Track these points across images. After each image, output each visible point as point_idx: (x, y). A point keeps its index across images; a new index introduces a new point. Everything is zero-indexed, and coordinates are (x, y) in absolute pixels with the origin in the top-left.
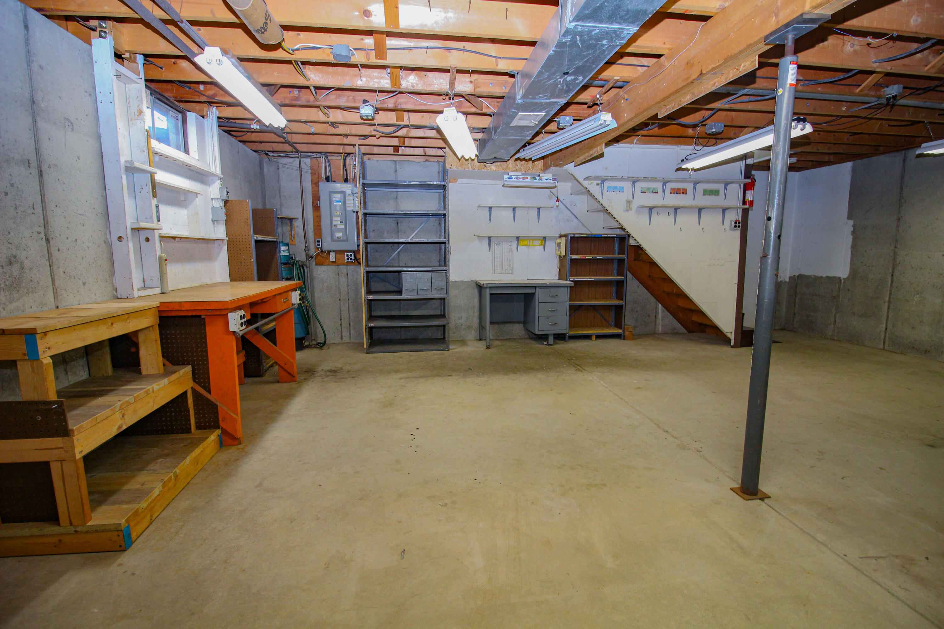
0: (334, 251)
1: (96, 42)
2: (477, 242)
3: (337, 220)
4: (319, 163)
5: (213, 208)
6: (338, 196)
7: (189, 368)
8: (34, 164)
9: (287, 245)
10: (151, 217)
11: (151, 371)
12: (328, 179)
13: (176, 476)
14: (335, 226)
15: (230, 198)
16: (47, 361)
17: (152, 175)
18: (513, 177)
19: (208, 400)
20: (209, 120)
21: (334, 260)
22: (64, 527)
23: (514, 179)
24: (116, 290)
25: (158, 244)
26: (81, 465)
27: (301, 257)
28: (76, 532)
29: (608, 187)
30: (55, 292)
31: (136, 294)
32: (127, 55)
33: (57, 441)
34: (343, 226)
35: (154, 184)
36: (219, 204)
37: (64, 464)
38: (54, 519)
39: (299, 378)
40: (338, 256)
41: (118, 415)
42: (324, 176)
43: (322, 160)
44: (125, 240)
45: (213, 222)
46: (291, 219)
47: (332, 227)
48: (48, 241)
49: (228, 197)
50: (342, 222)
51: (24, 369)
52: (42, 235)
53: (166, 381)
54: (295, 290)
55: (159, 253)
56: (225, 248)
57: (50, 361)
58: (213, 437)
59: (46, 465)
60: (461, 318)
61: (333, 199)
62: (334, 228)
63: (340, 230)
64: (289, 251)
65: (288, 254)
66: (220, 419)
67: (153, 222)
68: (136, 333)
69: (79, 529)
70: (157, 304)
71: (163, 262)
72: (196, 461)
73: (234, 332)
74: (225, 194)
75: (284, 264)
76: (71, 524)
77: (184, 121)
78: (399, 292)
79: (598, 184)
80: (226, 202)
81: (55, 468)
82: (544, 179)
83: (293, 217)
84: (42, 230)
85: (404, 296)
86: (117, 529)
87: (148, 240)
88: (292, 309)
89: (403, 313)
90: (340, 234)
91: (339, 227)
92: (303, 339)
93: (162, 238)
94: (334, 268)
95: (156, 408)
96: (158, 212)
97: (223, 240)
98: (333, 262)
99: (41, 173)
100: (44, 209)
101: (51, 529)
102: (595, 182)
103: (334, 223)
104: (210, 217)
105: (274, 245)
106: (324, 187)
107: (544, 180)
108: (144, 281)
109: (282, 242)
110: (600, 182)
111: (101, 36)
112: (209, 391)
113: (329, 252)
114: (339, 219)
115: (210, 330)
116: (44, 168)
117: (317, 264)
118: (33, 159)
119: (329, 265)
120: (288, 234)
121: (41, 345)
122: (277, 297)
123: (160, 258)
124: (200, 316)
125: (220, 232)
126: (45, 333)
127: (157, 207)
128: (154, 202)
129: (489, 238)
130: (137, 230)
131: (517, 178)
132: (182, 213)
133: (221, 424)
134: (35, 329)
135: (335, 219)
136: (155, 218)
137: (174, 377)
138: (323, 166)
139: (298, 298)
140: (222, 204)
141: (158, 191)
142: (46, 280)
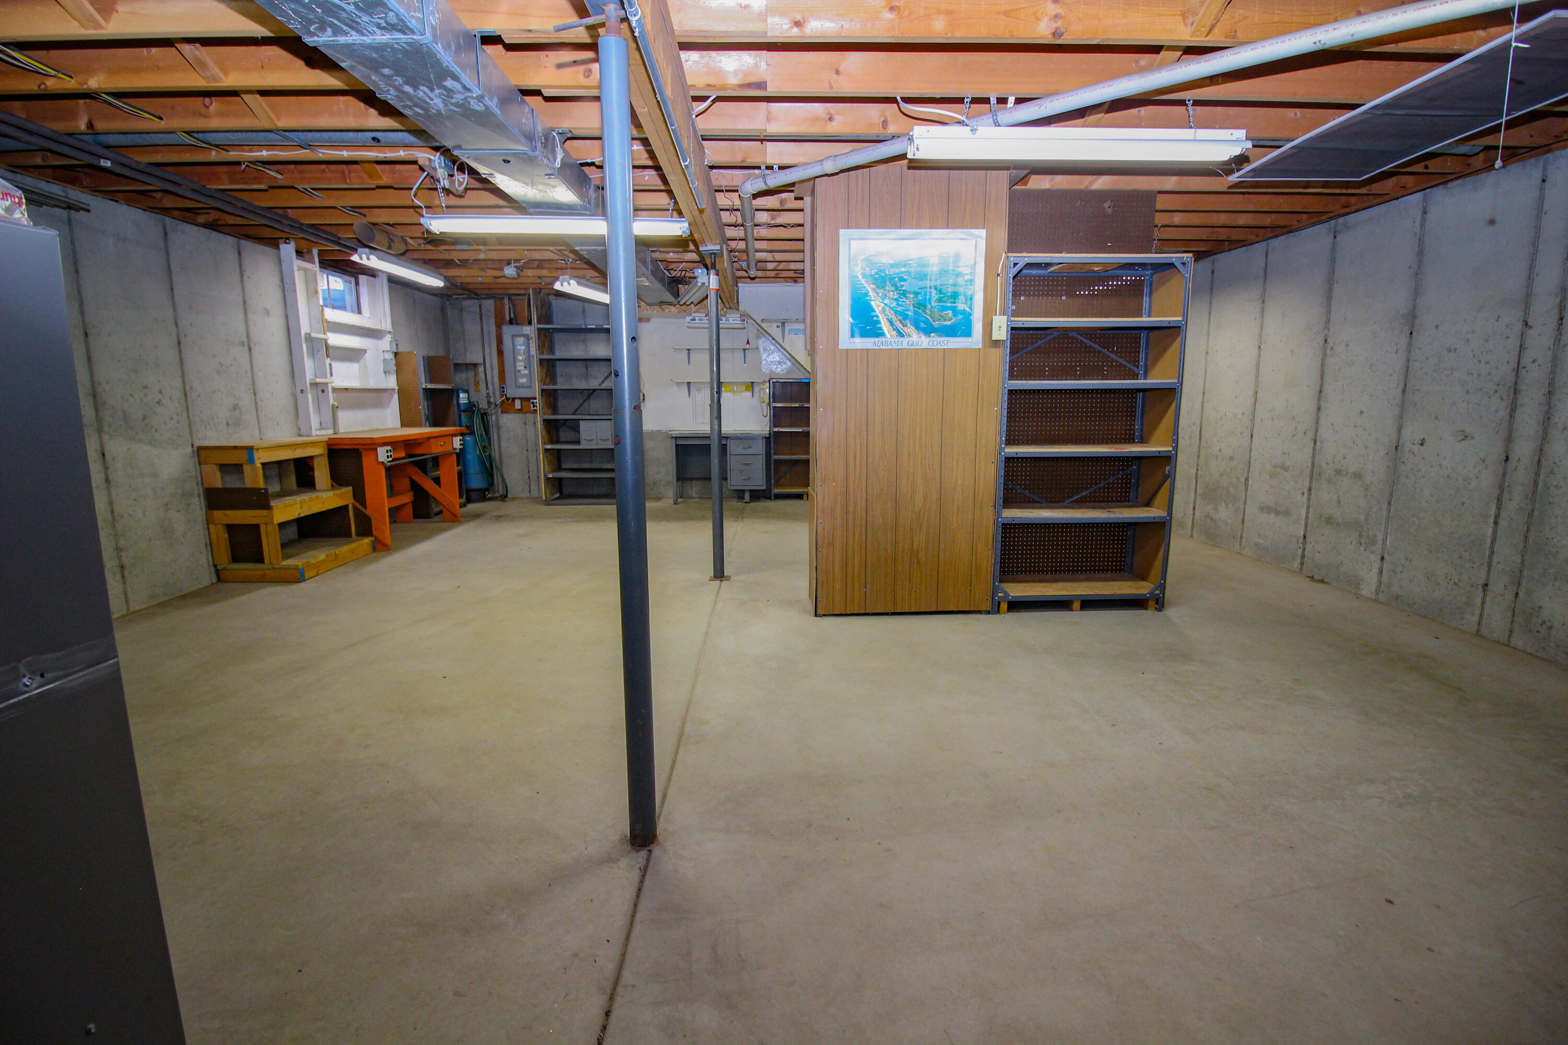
0: (519, 398)
1: (283, 247)
2: (675, 388)
3: (520, 366)
4: (503, 305)
5: (385, 360)
6: (521, 340)
7: (350, 488)
8: (246, 344)
9: (467, 391)
10: (326, 373)
11: (323, 487)
12: (511, 322)
13: (336, 555)
14: (519, 371)
15: (400, 350)
16: (259, 465)
17: (326, 341)
18: (697, 318)
19: (364, 513)
20: (380, 279)
21: (520, 408)
22: (267, 565)
23: (697, 321)
24: (300, 430)
25: (331, 395)
26: (277, 527)
27: (483, 405)
28: (274, 568)
29: (790, 330)
30: (260, 428)
31: (314, 434)
32: (305, 250)
33: (264, 512)
34: (526, 372)
35: (327, 347)
36: (390, 356)
37: (268, 526)
38: (261, 560)
39: (462, 519)
40: (524, 403)
41: (298, 506)
42: (507, 318)
43: (506, 301)
44: (305, 393)
45: (385, 373)
46: (475, 365)
47: (516, 372)
48: (255, 394)
49: (397, 349)
50: (525, 367)
51: (247, 469)
52: (252, 391)
53: (331, 493)
54: (456, 435)
55: (332, 401)
56: (396, 396)
57: (260, 465)
58: (367, 541)
59: (258, 526)
60: (658, 473)
61: (516, 343)
62: (518, 373)
63: (524, 376)
64: (469, 398)
65: (467, 401)
66: (373, 530)
67: (326, 378)
68: (312, 458)
69: (275, 566)
70: (326, 439)
71: (334, 409)
72: (352, 551)
73: (383, 463)
74: (395, 346)
75: (464, 411)
76: (271, 563)
77: (357, 283)
78: (578, 442)
79: (778, 327)
80: (396, 354)
81: (263, 528)
82: (731, 319)
83: (476, 362)
84: (251, 387)
85: (584, 445)
86: (297, 569)
87: (323, 391)
88: (453, 453)
89: (594, 466)
90: (524, 380)
91: (523, 372)
92: (487, 490)
93: (335, 390)
94: (520, 415)
95: (324, 509)
96: (331, 369)
97: (393, 389)
98: (518, 410)
99: (250, 349)
100: (252, 372)
101: (260, 566)
102: (775, 325)
103: (518, 368)
104: (382, 368)
105: (452, 393)
106: (508, 331)
107: (731, 321)
108: (321, 424)
109: (462, 389)
110: (780, 324)
111: (286, 243)
112: (366, 508)
113: (514, 399)
114: (522, 364)
115: (365, 461)
116: (252, 345)
117: (503, 412)
118: (245, 339)
119: (515, 413)
120: (472, 380)
121: (256, 456)
122: (433, 441)
123: (333, 406)
124: (357, 450)
125: (391, 382)
126: (258, 449)
127: (330, 365)
128: (328, 361)
129: (689, 383)
130: (314, 385)
131: (701, 320)
132: (354, 367)
133: (374, 532)
134: (253, 447)
135: (518, 364)
136: (328, 374)
137: (337, 492)
138: (507, 307)
139: (459, 443)
140: (392, 356)
141: (331, 351)
142: (254, 421)
